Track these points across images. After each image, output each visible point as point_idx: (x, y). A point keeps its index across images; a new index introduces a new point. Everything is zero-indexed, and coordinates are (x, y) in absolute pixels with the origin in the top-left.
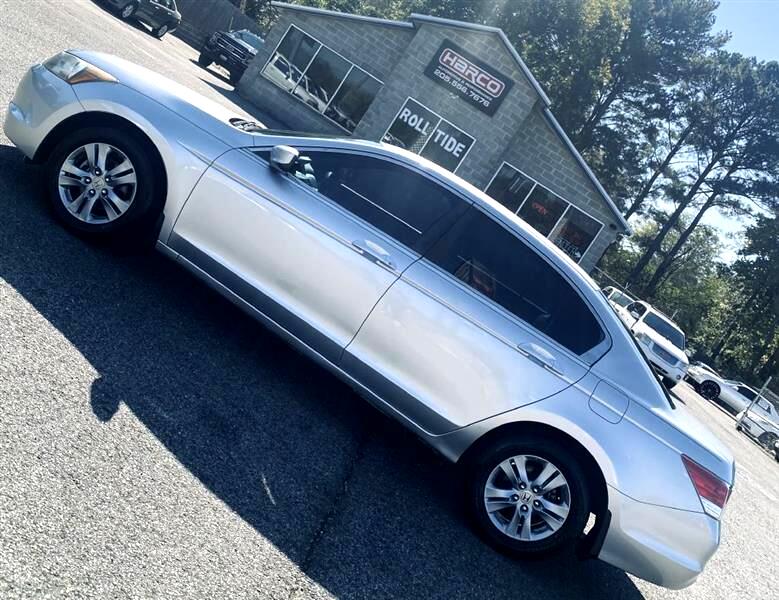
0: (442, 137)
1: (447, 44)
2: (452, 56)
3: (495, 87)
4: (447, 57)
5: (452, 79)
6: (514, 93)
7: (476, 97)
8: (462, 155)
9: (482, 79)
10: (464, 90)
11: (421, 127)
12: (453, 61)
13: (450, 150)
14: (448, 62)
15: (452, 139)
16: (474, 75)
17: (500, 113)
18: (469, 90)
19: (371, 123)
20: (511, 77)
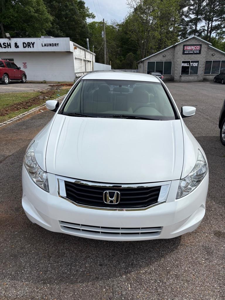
0: (192, 64)
1: (184, 46)
2: (187, 47)
3: (198, 48)
4: (186, 48)
5: (189, 52)
6: (203, 46)
7: (195, 52)
8: (198, 65)
9: (195, 48)
10: (192, 52)
11: (187, 65)
12: (187, 48)
13: (195, 66)
14: (186, 49)
15: (195, 63)
16: (193, 48)
17: (202, 52)
18: (193, 52)
19: (177, 71)
20: (200, 44)
